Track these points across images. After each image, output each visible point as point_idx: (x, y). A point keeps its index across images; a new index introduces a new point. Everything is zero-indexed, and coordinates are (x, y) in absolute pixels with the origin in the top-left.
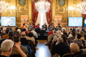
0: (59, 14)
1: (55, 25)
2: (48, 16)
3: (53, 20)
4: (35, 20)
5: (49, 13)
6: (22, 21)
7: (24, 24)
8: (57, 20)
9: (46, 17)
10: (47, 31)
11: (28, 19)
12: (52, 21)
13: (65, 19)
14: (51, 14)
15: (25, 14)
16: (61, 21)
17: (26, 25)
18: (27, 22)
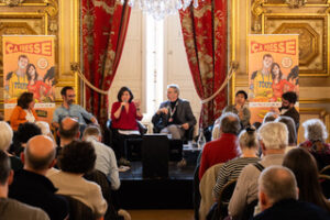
0: (278, 24)
1: (251, 106)
2: (201, 40)
3: (236, 67)
4: (109, 65)
5: (208, 20)
6: (14, 79)
7: (25, 101)
8: (267, 64)
9: (188, 49)
10: (189, 147)
11: (57, 61)
12: (232, 75)
13: (319, 60)
14: (216, 22)
15: (31, 23)
16: (294, 73)
17: (37, 105)
18: (49, 83)
